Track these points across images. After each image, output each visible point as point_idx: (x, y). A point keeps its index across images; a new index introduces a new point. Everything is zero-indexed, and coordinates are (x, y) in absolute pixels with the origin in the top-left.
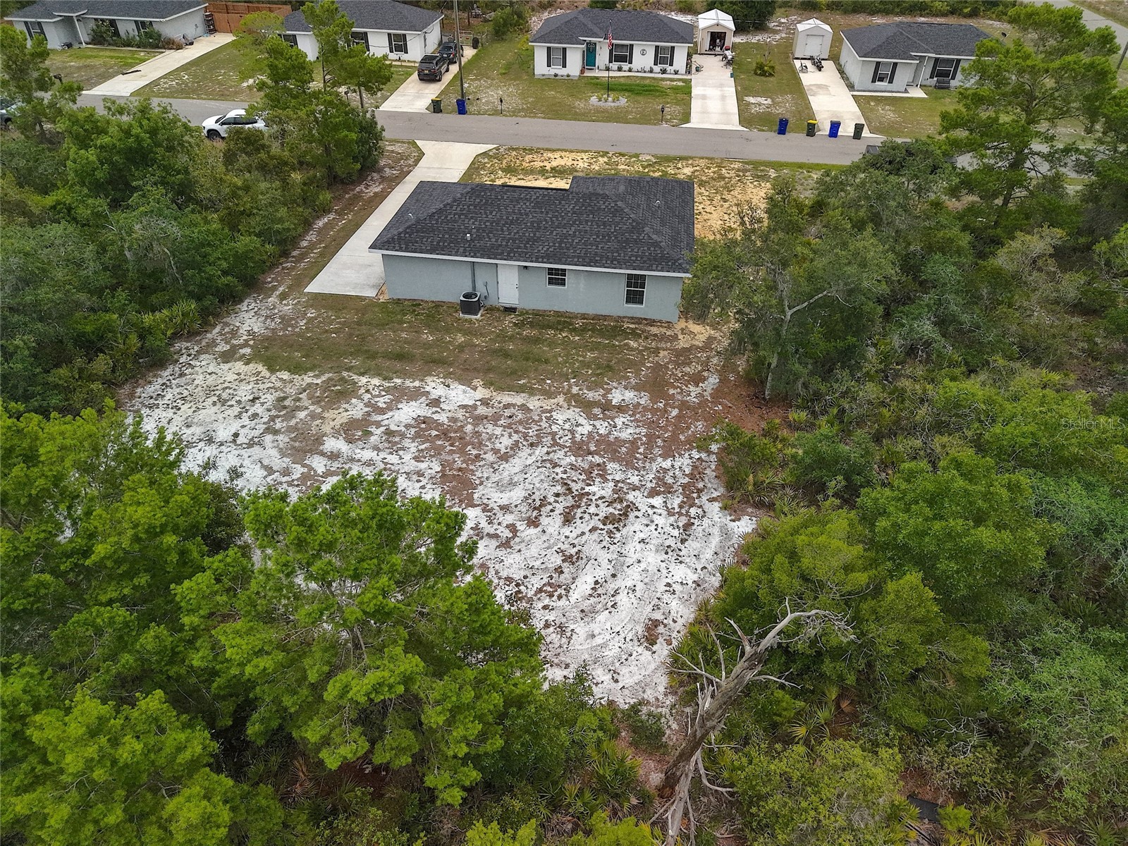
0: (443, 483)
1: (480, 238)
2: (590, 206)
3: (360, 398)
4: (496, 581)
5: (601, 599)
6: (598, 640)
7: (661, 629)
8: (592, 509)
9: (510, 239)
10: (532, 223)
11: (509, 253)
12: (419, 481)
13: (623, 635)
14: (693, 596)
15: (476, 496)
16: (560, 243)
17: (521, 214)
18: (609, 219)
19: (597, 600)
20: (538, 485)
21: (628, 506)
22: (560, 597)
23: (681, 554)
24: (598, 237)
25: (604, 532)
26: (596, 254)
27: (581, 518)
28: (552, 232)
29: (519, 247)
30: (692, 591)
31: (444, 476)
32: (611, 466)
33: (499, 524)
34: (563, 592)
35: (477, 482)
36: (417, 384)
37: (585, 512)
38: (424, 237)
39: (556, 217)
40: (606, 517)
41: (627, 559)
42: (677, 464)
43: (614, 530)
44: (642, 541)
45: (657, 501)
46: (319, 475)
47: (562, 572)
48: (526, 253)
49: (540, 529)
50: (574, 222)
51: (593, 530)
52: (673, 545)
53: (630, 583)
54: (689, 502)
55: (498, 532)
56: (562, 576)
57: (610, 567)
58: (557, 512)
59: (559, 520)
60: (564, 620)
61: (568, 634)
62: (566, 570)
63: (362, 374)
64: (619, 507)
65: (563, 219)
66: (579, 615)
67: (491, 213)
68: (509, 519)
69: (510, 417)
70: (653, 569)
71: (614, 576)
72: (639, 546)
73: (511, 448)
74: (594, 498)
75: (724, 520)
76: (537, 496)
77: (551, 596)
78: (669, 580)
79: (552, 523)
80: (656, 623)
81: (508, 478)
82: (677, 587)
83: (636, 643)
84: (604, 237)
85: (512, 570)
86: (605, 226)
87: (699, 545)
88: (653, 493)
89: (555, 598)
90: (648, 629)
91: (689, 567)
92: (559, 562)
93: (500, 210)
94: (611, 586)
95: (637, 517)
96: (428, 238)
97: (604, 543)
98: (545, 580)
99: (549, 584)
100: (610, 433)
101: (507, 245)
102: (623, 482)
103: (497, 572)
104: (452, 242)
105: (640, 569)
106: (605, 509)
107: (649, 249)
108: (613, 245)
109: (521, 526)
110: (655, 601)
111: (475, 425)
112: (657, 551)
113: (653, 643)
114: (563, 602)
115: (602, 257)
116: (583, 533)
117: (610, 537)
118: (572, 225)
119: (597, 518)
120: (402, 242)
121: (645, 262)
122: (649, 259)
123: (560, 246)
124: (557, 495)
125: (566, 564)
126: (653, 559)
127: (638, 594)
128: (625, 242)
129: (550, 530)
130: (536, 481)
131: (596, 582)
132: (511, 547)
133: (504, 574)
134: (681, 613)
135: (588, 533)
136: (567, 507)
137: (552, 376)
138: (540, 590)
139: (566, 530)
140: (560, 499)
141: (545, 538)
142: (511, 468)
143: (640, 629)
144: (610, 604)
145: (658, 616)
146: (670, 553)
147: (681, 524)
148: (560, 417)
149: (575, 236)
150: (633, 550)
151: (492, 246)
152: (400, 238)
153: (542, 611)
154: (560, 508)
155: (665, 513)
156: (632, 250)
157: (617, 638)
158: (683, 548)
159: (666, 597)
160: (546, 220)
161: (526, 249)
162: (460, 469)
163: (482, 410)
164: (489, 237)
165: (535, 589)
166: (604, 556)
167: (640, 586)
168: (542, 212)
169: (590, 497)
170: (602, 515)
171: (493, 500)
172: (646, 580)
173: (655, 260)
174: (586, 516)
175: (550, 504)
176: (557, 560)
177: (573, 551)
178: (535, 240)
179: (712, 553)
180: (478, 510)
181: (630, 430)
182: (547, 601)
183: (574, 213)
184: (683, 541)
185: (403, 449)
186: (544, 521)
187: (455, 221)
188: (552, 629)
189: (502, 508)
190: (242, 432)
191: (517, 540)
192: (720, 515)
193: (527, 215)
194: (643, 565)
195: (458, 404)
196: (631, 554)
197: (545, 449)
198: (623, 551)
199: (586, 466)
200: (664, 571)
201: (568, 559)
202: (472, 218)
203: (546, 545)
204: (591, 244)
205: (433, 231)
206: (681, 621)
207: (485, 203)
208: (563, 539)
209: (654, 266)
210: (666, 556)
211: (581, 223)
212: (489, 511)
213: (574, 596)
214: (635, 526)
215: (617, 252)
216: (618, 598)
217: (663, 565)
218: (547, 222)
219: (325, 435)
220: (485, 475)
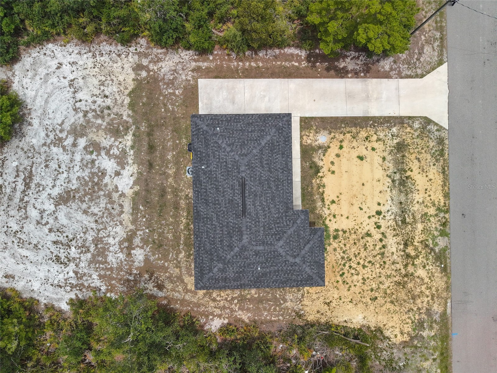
0: (65, 192)
1: (205, 174)
2: (233, 231)
3: (115, 140)
4: (21, 223)
5: (20, 259)
6: (3, 260)
7: (12, 279)
8: (62, 251)
9: (206, 190)
10: (218, 200)
11: (197, 191)
12: (65, 183)
13: (7, 268)
14: (27, 289)
15: (61, 206)
16: (206, 218)
17: (223, 193)
18: (225, 243)
19: (20, 258)
20: (71, 228)
21: (66, 264)
22: (18, 246)
23: (46, 284)
24: (212, 238)
25: (51, 256)
26: (202, 238)
27: (57, 247)
28: (213, 212)
29: (201, 196)
30: (29, 289)
31: (69, 191)
32: (89, 255)
33: (48, 218)
34: (21, 246)
35: (68, 205)
36: (130, 162)
37: (60, 248)
38: (202, 142)
39: (224, 213)
40: (59, 256)
41: (40, 266)
42: (96, 281)
43: (52, 260)
44: (49, 271)
45: (72, 274)
46: (62, 143)
47: (29, 245)
48: (198, 200)
49: (48, 233)
50: (221, 224)
51: (52, 253)
52: (49, 281)
53: (29, 268)
54: (72, 286)
55: (44, 219)
56: (28, 245)
57: (35, 260)
58: (58, 238)
59: (55, 239)
60: (9, 248)
61: (4, 251)
62: (31, 245)
63: (134, 135)
64: (65, 261)
65: (222, 217)
66: (12, 253)
67: (223, 175)
68: (51, 221)
69: (113, 209)
70: (37, 275)
71: (31, 262)
72: (46, 270)
73: (92, 213)
74: (68, 250)
75: (66, 299)
76: (64, 229)
77: (18, 243)
78: (32, 281)
79: (53, 237)
80: (13, 278)
81: (72, 216)
82: (30, 284)
83: (4, 272)
84: (213, 241)
85: (27, 228)
86: (220, 241)
87: (51, 290)
88: (76, 273)
89: (18, 244)
90: (10, 276)
91: (40, 287)
92: (34, 243)
93: (225, 180)
94: (27, 262)
95: (61, 268)
96: (202, 145)
97: (45, 257)
98: (25, 240)
99: (23, 241)
100: (110, 252)
101: (202, 189)
102: (80, 261)
103: (25, 223)
104: (200, 158)
105: (36, 271)
106: (63, 256)
107: (208, 266)
108: (208, 246)
109: (48, 226)
110: (22, 277)
111: (104, 195)
112: (45, 276)
113: (5, 277)
114: (16, 246)
115: (200, 241)
116: (49, 249)
117: (49, 259)
118: (219, 223)
119: (58, 253)
120: (197, 132)
121: (199, 264)
122: (201, 267)
123: (204, 218)
124: (67, 237)
125: (33, 245)
126: (42, 275)
127: (25, 271)
128: (211, 253)
129: (49, 237)
130: (74, 227)
131: (27, 257)
132: (37, 225)
133: (24, 225)
134: (19, 286)
135: (50, 251)
136: (61, 241)
137: (149, 221)
138: (20, 239)
139: (49, 243)
140: (65, 238)
141: (44, 236)
142: (80, 216)
143: (10, 273)
144: (19, 263)
145: (16, 278)
146: (45, 281)
147: (60, 284)
148: (119, 229)
149: (212, 225)
150: (44, 267)
151: (200, 181)
152: (199, 129)
153: (11, 241)
154: (61, 239)
155: (66, 277)
156: (206, 257)
157: (5, 266)
158: (48, 285)
159: (25, 281)
160: (221, 207)
161: (201, 199)
162: (74, 197)
163: (115, 196)
164: (206, 178)
165: (20, 237)
166: (40, 258)
167: (28, 271)
168: (225, 204)
169: (69, 249)
170: (60, 255)
171: (59, 213)
172: (31, 273)
173: (201, 270)
174: (58, 249)
175: (62, 235)
176: (35, 242)
177: (40, 247)
178: (207, 203)
179: (48, 295)
180: (54, 209)
181: (114, 260)
182: (16, 242)
183: (228, 223)
184: (52, 285)
185: (83, 170)
186: (53, 234)
187: (214, 157)
188: (5, 245)
189: (56, 218)
190: (83, 103)
191: (41, 226)
192: (69, 298)
193: (223, 196)
194: (38, 272)
195: (117, 184)
196: (42, 267)
197: (94, 227)
198: (43, 264)
199: (87, 245)
200: (36, 279)
201: (36, 246)
202: (218, 166)
203: (41, 237)
204: (207, 235)
205: (206, 146)
206: (16, 286)
207: (228, 171)
208: (45, 242)
209: (197, 270)
210: (44, 279)
211: (221, 227)
212: (54, 213)
213: (20, 250)
214: (57, 267)
215: (204, 249)
216: (22, 265)
217: (40, 279)
218: (219, 208)
219: (87, 136)
220: (73, 207)
